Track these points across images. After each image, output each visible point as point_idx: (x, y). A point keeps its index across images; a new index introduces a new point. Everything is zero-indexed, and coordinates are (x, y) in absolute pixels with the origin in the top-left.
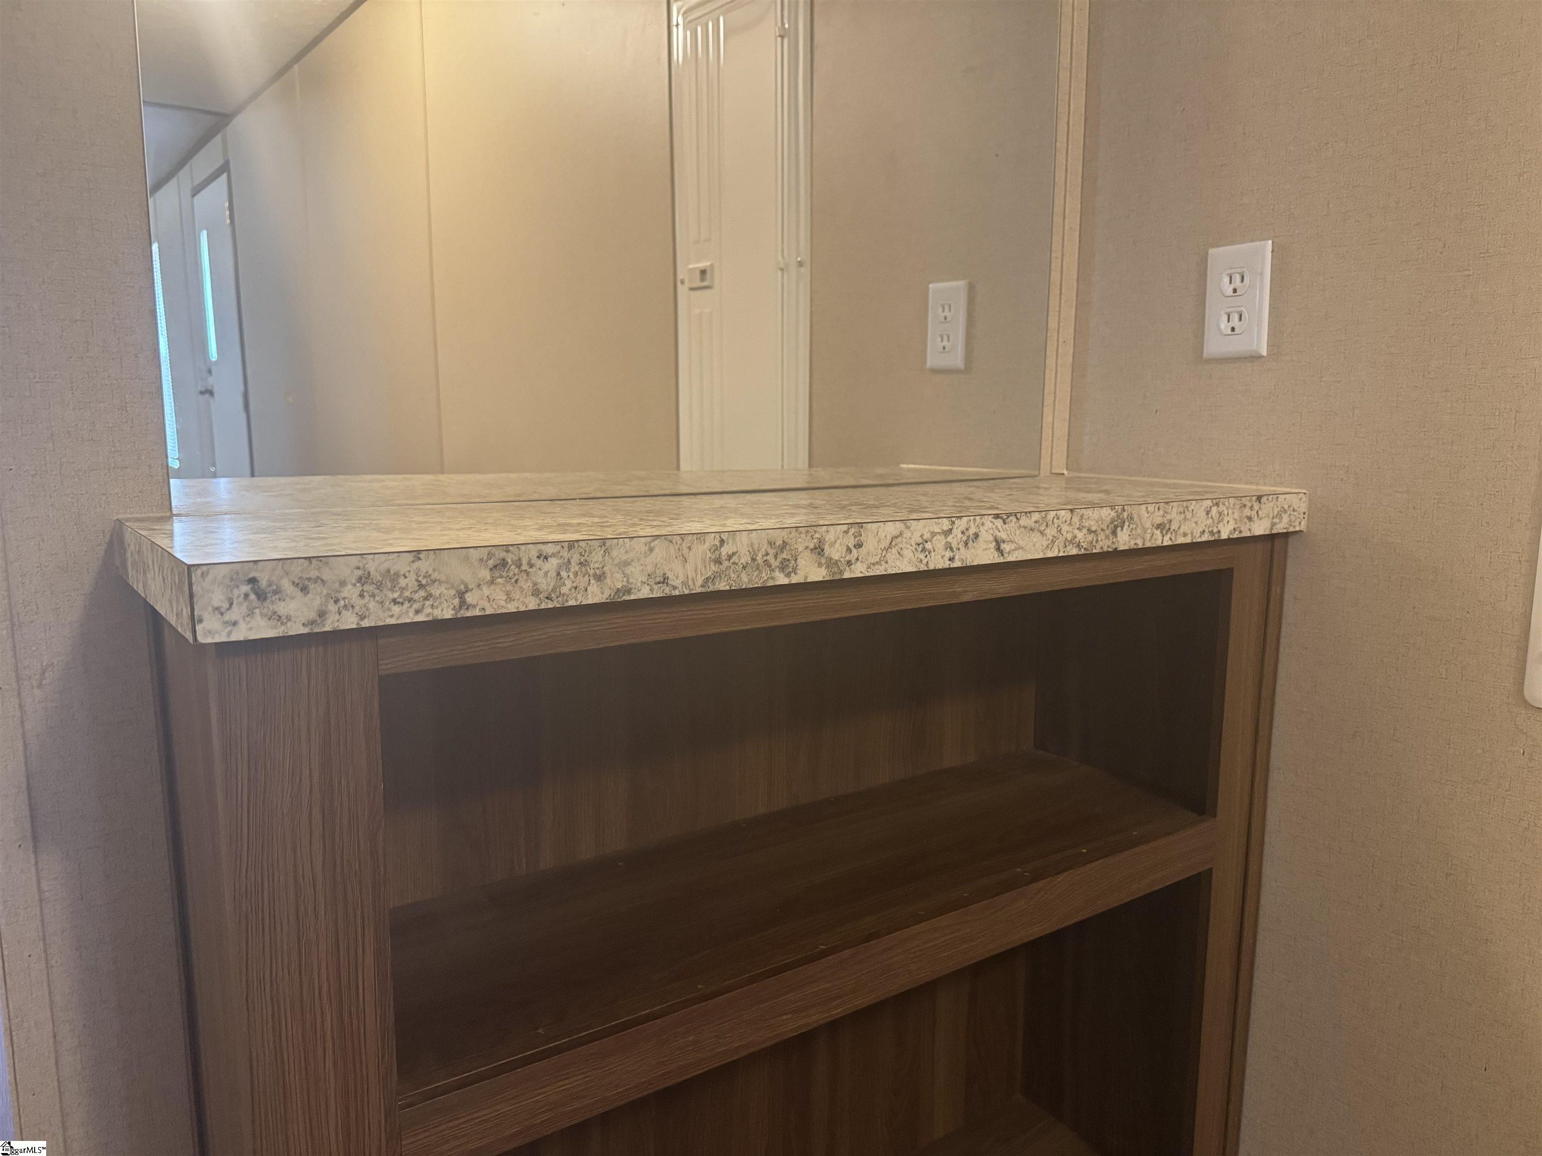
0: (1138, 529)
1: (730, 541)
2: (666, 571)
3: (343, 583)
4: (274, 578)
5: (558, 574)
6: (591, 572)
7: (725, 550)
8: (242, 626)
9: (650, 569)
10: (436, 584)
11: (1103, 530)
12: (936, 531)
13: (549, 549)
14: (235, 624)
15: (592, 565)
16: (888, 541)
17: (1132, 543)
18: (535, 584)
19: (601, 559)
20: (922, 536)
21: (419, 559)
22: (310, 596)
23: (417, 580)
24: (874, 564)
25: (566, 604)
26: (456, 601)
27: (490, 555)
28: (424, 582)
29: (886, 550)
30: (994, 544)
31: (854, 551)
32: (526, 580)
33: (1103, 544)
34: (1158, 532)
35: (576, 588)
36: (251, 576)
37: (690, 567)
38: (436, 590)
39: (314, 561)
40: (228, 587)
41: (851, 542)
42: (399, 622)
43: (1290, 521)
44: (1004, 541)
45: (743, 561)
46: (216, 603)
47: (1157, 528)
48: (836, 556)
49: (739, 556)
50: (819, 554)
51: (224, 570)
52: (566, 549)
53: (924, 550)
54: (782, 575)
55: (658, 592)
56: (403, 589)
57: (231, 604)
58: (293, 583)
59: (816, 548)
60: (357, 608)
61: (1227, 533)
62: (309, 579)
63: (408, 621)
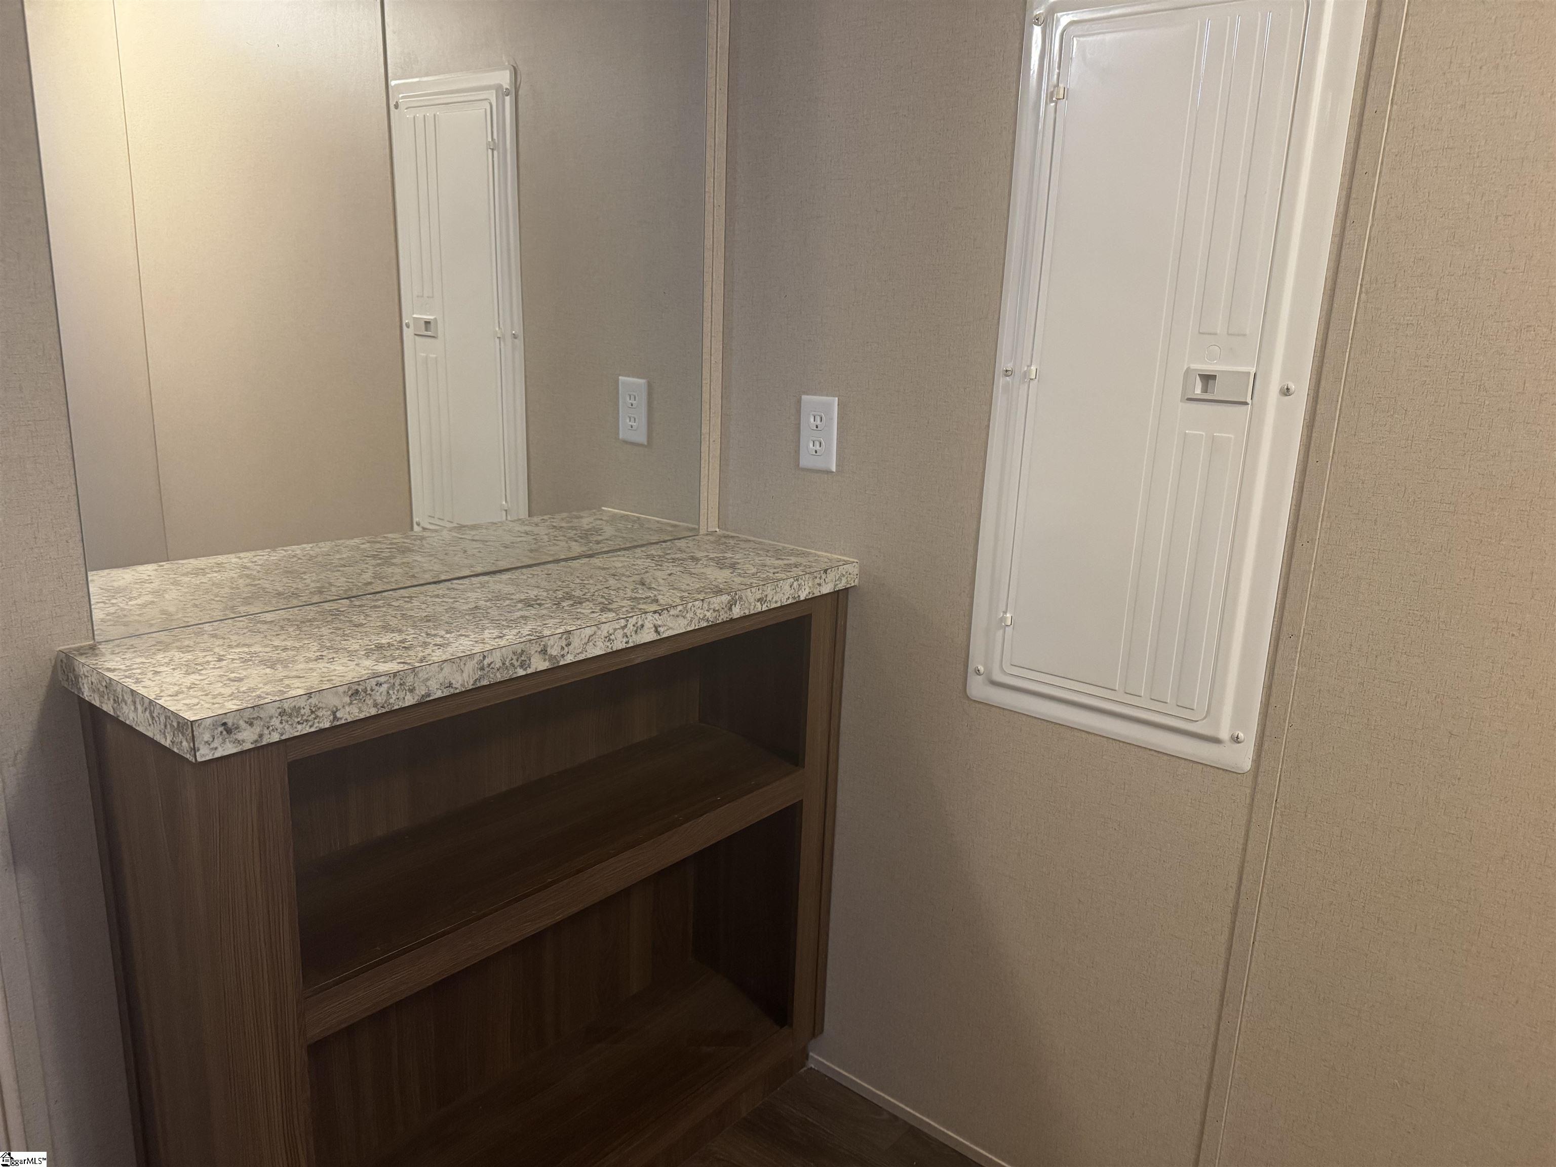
0: (746, 604)
1: (489, 656)
2: (451, 680)
3: (271, 717)
4: (235, 721)
5: (388, 693)
6: (407, 688)
7: (486, 662)
8: (220, 749)
9: (441, 680)
10: (320, 710)
11: (723, 608)
12: (617, 627)
13: (382, 679)
14: (216, 748)
15: (407, 684)
16: (587, 639)
17: (742, 612)
18: (375, 700)
19: (412, 680)
20: (608, 632)
21: (311, 697)
22: (255, 727)
23: (310, 709)
24: (578, 654)
25: (393, 709)
26: (331, 717)
27: (349, 689)
28: (314, 710)
29: (586, 644)
30: (654, 629)
31: (566, 649)
32: (370, 699)
33: (724, 617)
34: (759, 604)
35: (398, 699)
36: (224, 721)
37: (465, 675)
38: (320, 713)
39: (255, 708)
40: (212, 730)
41: (564, 643)
42: (302, 733)
43: (847, 581)
44: (660, 626)
45: (497, 666)
46: (206, 739)
47: (758, 601)
48: (554, 653)
49: (495, 664)
50: (544, 653)
51: (209, 721)
52: (392, 677)
53: (609, 640)
54: (522, 670)
55: (446, 693)
56: (302, 716)
57: (214, 739)
58: (245, 722)
59: (542, 651)
60: (279, 730)
61: (805, 596)
62: (253, 718)
63: (306, 732)
